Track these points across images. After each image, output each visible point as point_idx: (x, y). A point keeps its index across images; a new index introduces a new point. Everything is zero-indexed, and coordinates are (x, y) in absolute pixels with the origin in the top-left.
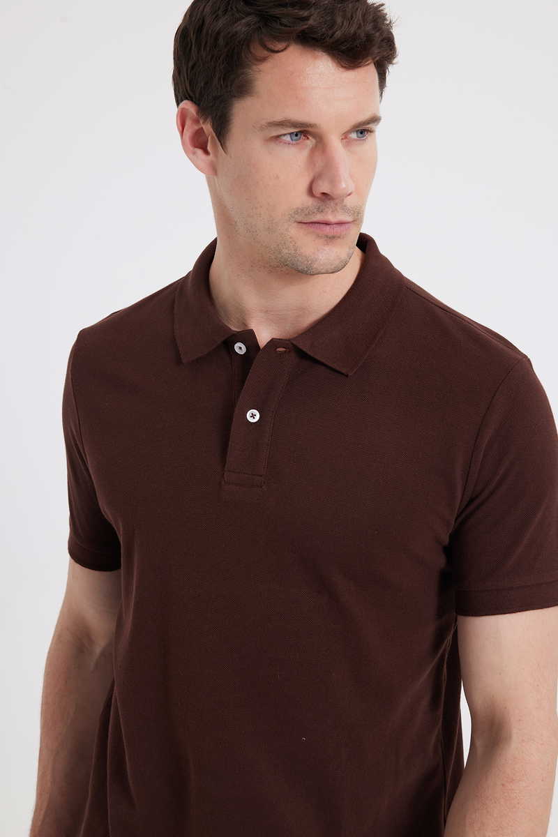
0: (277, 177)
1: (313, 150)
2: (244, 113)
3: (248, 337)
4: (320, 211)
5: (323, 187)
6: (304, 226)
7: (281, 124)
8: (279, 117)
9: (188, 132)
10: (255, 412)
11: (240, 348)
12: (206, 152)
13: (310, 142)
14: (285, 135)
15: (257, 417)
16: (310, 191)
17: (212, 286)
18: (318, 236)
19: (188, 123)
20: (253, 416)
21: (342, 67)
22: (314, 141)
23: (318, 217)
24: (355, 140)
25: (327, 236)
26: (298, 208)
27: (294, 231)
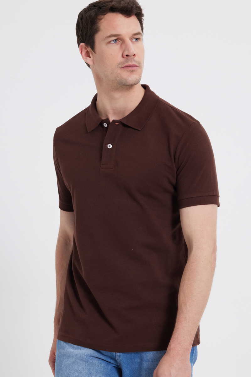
0: (112, 54)
1: (121, 45)
2: (99, 38)
3: (107, 121)
4: (126, 62)
5: (126, 53)
6: (123, 69)
7: (110, 36)
8: (109, 35)
9: (84, 53)
10: (111, 145)
11: (105, 125)
12: (90, 57)
13: (120, 42)
14: (112, 41)
15: (111, 147)
16: (123, 57)
17: (97, 106)
18: (128, 71)
19: (83, 49)
20: (110, 146)
21: (126, 17)
22: (121, 42)
23: (126, 64)
24: (135, 42)
25: (130, 71)
26: (120, 63)
27: (119, 71)
